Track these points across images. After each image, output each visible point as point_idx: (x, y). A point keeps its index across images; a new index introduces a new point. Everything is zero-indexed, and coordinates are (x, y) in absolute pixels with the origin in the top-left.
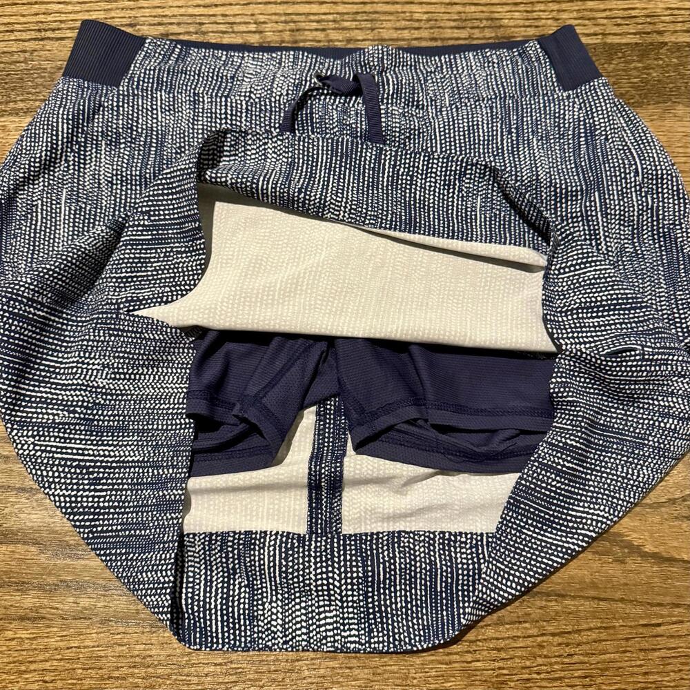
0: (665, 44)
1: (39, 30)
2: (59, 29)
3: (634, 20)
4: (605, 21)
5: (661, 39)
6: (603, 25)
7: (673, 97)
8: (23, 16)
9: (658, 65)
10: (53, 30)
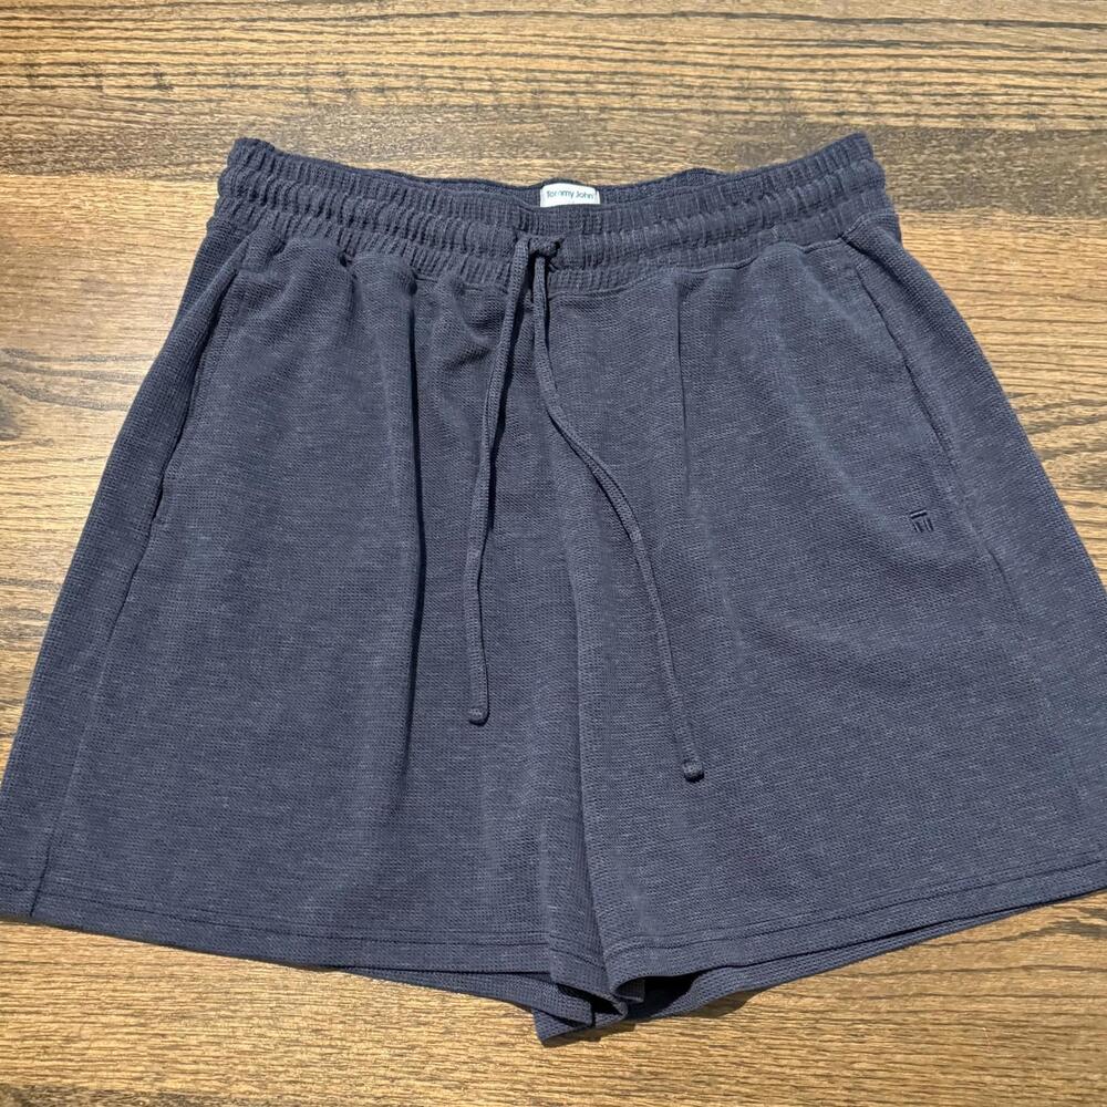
0: (994, 131)
1: (228, 75)
2: (252, 74)
3: (957, 99)
4: (921, 98)
5: (987, 125)
6: (919, 103)
7: (994, 200)
8: (207, 55)
9: (980, 158)
10: (245, 75)
